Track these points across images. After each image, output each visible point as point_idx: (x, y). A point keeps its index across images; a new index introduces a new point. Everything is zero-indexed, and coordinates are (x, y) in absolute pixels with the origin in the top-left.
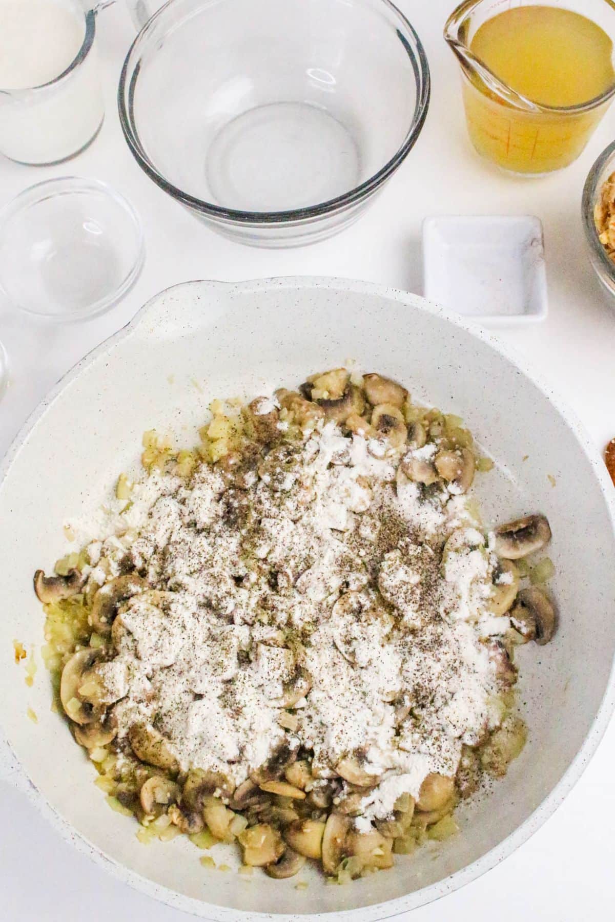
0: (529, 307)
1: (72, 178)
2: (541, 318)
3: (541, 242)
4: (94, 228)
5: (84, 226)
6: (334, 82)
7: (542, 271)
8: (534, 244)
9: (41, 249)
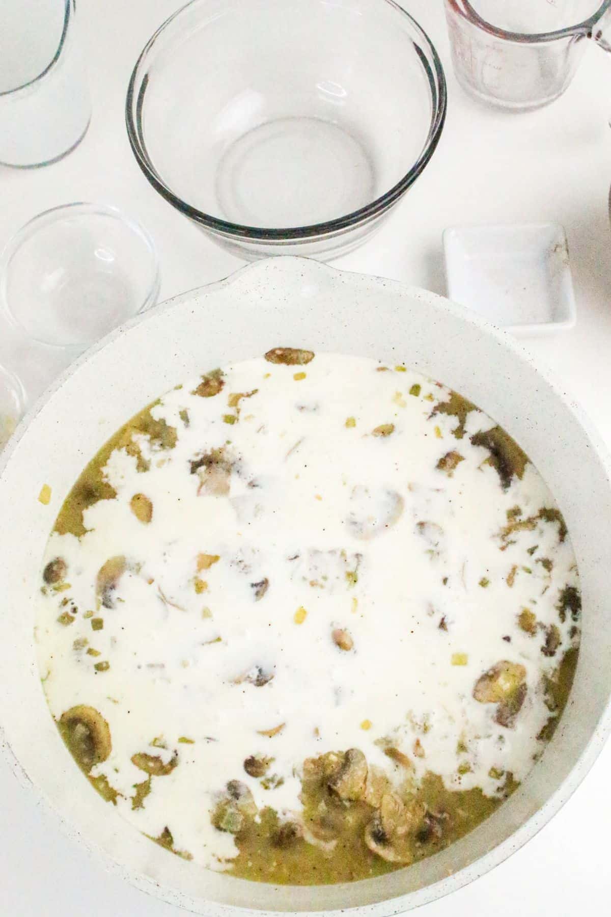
0: (556, 314)
1: (81, 203)
2: (569, 325)
3: (564, 247)
4: (106, 256)
5: (96, 253)
6: (344, 94)
7: (567, 278)
8: (558, 250)
9: (51, 280)
